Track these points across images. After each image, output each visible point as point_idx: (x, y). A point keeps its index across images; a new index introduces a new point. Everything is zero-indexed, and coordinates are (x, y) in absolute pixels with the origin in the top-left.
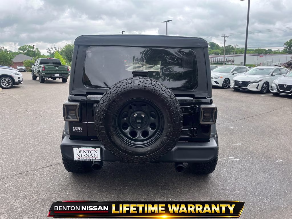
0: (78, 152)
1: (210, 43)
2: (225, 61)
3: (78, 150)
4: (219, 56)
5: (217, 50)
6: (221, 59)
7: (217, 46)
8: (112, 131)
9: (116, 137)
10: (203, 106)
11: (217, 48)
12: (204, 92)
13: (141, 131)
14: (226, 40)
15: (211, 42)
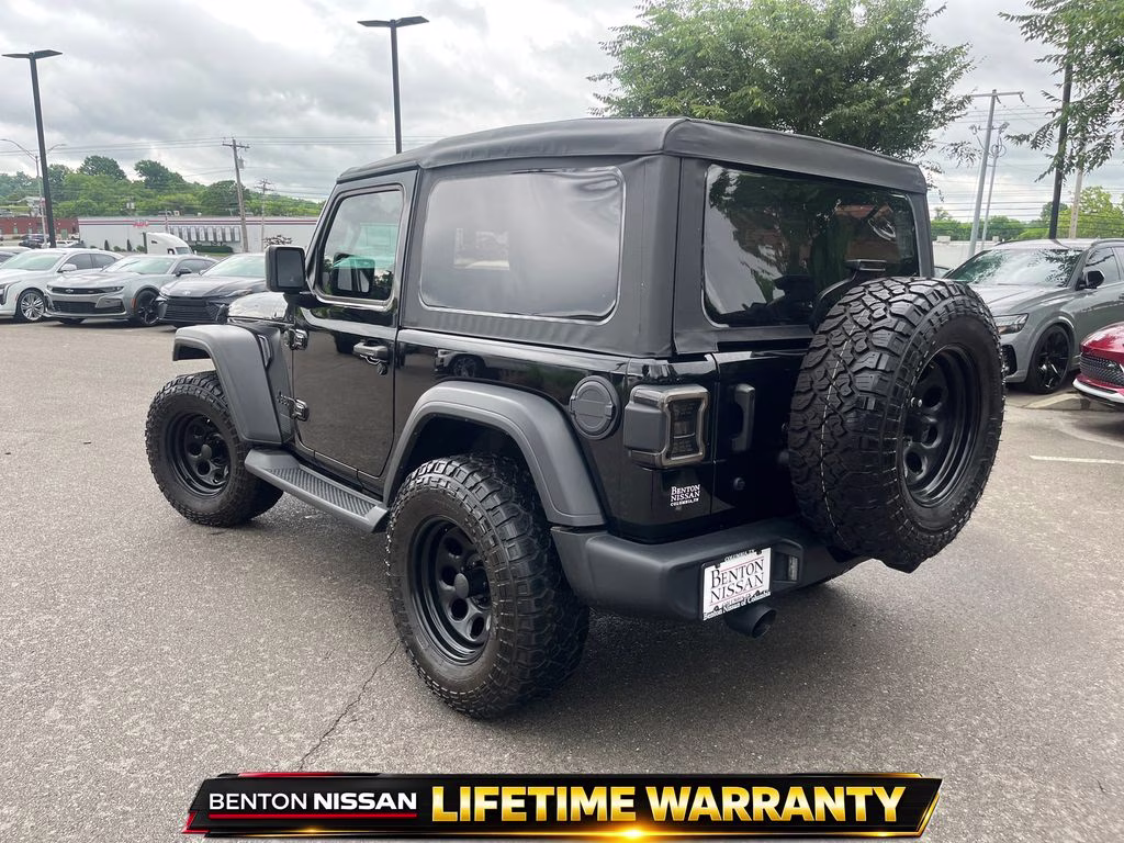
1: (144, 162)
2: (228, 238)
3: (716, 573)
4: (200, 218)
5: (181, 196)
6: (210, 231)
7: (177, 178)
11: (177, 189)
14: (242, 161)
15: (146, 159)
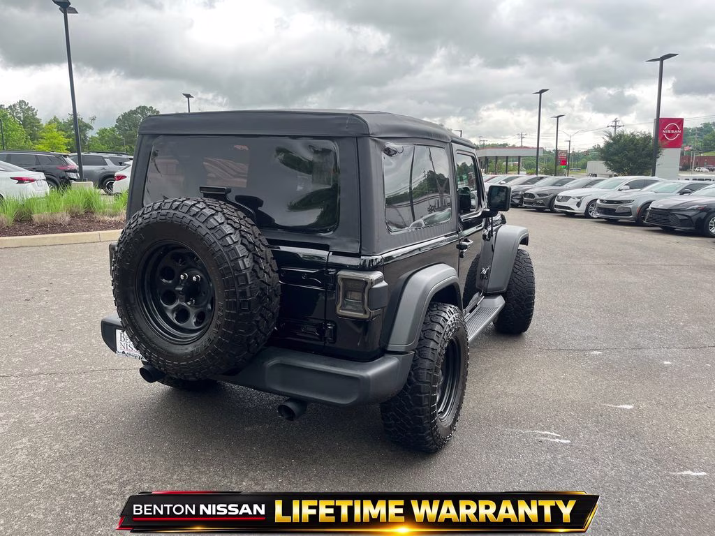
0: (123, 339)
3: (122, 335)
8: (132, 302)
9: (138, 316)
10: (342, 273)
12: (352, 242)
13: (196, 311)
